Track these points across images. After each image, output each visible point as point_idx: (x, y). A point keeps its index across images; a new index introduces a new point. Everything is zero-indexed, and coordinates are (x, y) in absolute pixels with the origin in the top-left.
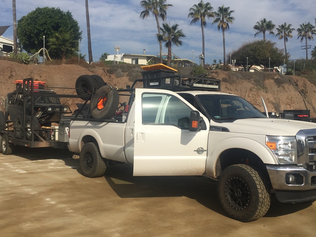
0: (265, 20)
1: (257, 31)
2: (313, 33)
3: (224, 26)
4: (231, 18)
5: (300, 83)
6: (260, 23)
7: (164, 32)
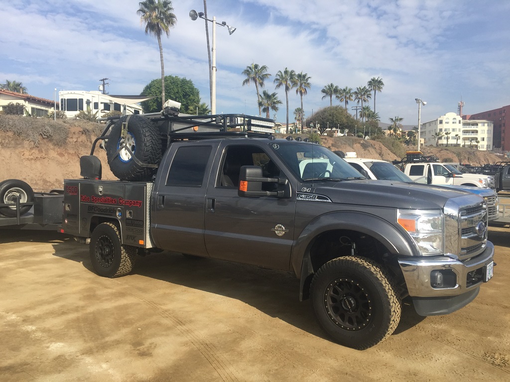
0: (332, 85)
1: (324, 94)
2: (368, 97)
3: (303, 91)
4: (308, 84)
5: (377, 146)
6: (328, 87)
7: (262, 98)
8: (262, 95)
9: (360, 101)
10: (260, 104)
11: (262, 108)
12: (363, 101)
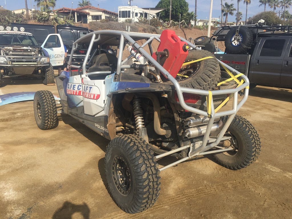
1: (261, 3)
2: (289, 4)
3: (248, 2)
7: (224, 7)
8: (224, 5)
9: (284, 7)
10: (223, 11)
11: (223, 13)
12: (286, 7)
